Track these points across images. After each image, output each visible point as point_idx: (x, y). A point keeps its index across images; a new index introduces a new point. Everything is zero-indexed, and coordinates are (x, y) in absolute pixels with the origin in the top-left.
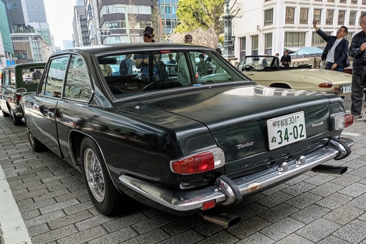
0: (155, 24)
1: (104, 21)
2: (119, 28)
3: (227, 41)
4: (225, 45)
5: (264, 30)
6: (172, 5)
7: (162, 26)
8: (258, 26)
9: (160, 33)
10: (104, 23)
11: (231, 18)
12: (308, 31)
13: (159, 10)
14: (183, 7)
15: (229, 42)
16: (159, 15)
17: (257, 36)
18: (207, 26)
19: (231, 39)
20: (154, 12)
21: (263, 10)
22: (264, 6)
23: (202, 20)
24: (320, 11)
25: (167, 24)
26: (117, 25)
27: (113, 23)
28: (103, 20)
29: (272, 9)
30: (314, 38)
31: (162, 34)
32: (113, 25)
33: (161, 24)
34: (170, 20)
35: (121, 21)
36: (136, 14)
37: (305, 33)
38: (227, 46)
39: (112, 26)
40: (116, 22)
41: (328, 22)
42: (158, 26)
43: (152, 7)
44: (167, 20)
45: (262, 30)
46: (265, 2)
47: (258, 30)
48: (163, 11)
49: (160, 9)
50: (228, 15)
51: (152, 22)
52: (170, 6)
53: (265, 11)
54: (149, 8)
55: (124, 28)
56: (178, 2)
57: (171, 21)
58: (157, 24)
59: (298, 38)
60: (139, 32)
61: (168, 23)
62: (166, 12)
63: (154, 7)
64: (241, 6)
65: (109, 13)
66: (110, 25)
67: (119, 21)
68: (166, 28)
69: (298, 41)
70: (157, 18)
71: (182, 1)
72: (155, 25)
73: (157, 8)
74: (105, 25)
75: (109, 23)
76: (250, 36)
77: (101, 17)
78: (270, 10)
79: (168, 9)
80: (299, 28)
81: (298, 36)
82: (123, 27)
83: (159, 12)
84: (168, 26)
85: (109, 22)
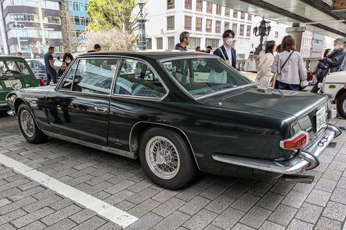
0: (64, 19)
1: (9, 13)
2: (25, 21)
3: (142, 41)
4: (140, 45)
5: (167, 33)
6: (79, 3)
7: (70, 23)
8: (162, 29)
9: (69, 29)
10: (9, 14)
11: (145, 22)
12: (202, 38)
13: (66, 7)
14: (94, 7)
15: (143, 43)
16: (67, 11)
17: (161, 38)
18: (118, 27)
19: (145, 41)
20: (63, 8)
21: (166, 16)
22: (167, 13)
23: (113, 21)
24: (210, 21)
25: (75, 21)
26: (23, 17)
27: (19, 15)
28: (7, 12)
29: (174, 16)
30: (207, 44)
31: (71, 30)
32: (19, 17)
33: (70, 20)
34: (78, 17)
35: (27, 14)
36: (44, 9)
37: (200, 39)
38: (142, 46)
39: (17, 18)
40: (22, 15)
41: (217, 31)
42: (67, 22)
43: (60, 3)
44: (75, 17)
45: (165, 34)
46: (167, 9)
47: (162, 33)
48: (71, 8)
49: (68, 6)
50: (142, 19)
51: (61, 17)
52: (78, 4)
53: (167, 17)
54: (57, 4)
55: (31, 21)
56: (89, 2)
57: (80, 18)
58: (66, 20)
59: (195, 42)
60: (48, 26)
61: (77, 20)
62: (74, 10)
63: (62, 3)
64: (148, 11)
65: (13, 4)
66: (16, 17)
67: (25, 14)
68: (74, 24)
69: (195, 45)
70: (65, 15)
71: (92, 1)
72: (63, 21)
73: (65, 4)
74: (10, 16)
75: (15, 15)
76: (155, 38)
77: (4, 9)
78: (171, 17)
79: (76, 6)
80: (195, 34)
81: (195, 41)
82: (29, 20)
83: (67, 9)
84: (76, 23)
85: (14, 13)
